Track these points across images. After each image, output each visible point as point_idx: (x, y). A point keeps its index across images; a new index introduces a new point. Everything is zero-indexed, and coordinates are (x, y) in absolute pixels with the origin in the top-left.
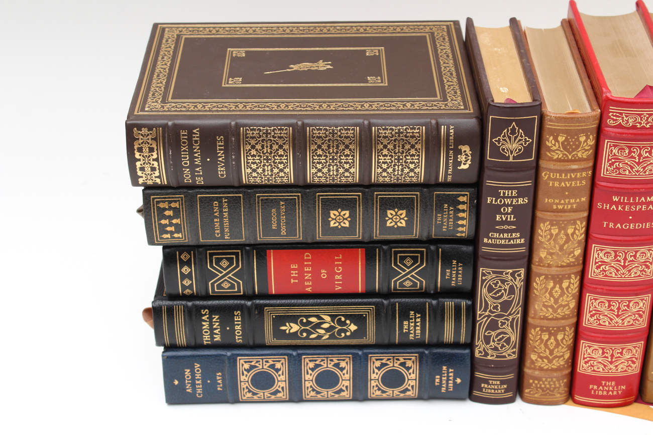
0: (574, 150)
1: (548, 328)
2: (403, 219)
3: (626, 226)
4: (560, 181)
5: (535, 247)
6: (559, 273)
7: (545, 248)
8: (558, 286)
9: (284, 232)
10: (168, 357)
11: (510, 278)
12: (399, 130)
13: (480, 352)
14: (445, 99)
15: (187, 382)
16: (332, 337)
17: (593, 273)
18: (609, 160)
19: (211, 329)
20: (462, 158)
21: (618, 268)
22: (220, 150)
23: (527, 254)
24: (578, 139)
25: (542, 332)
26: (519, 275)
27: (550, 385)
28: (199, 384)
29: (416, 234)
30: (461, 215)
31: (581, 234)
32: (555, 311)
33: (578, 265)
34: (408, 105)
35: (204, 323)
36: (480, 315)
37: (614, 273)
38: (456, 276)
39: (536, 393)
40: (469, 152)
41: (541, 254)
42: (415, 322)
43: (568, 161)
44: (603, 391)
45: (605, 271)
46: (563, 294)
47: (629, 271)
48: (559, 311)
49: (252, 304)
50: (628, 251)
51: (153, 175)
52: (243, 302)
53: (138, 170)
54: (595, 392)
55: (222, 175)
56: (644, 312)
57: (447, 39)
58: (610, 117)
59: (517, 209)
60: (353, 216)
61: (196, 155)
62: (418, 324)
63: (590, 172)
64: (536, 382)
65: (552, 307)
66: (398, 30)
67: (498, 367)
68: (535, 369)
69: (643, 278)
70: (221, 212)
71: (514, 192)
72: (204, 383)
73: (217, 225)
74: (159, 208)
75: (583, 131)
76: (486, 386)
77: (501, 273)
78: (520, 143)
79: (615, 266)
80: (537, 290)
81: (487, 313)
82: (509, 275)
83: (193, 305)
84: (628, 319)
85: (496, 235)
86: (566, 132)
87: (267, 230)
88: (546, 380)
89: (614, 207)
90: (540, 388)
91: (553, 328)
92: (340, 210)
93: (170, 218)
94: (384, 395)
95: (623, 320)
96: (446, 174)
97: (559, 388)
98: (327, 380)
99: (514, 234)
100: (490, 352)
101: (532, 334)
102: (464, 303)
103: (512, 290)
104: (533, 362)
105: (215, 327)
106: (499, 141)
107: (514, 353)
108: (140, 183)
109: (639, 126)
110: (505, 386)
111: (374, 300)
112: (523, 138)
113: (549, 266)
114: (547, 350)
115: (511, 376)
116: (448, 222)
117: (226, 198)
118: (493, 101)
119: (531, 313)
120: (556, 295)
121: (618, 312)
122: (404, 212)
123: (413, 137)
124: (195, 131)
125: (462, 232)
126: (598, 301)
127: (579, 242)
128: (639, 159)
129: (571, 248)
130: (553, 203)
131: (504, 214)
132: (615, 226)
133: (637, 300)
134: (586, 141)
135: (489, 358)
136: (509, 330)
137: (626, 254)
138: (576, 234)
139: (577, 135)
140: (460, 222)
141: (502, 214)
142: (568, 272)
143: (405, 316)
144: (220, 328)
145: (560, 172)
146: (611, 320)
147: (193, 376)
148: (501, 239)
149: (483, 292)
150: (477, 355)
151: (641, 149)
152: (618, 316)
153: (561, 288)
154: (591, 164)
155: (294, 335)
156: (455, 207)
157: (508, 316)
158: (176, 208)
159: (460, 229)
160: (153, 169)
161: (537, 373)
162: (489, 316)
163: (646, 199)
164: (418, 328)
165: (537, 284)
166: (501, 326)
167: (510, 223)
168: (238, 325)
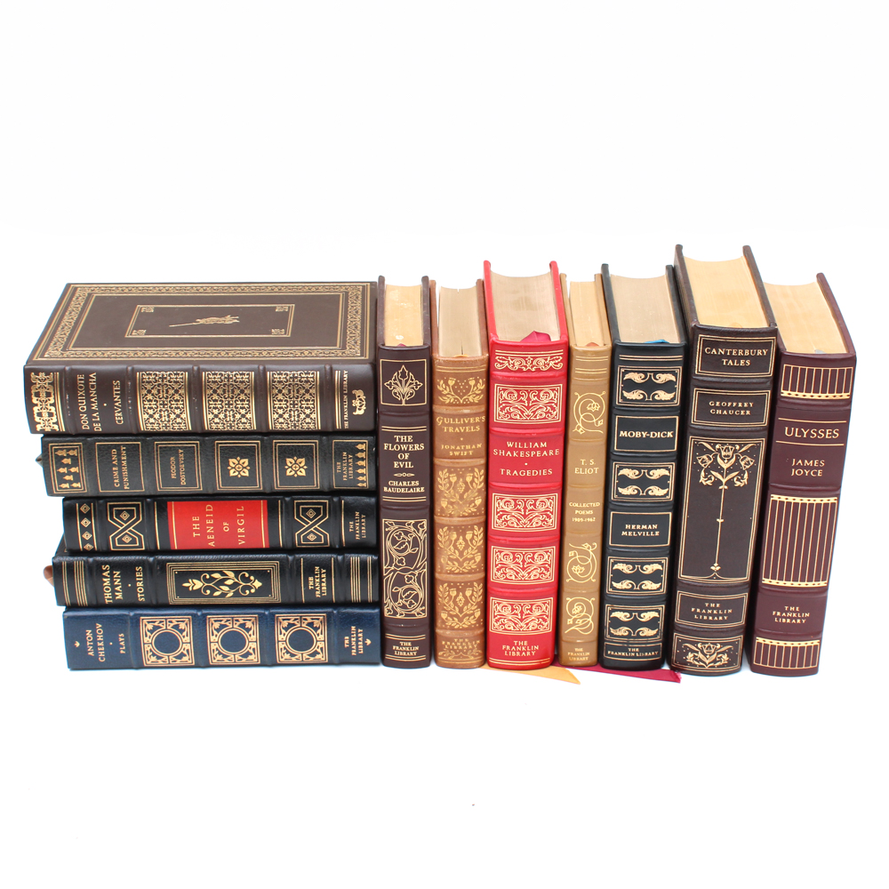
0: (464, 394)
1: (455, 583)
2: (302, 467)
3: (522, 473)
4: (454, 426)
5: (436, 497)
6: (460, 524)
7: (445, 497)
8: (461, 537)
9: (183, 482)
10: (69, 617)
11: (413, 529)
12: (294, 374)
13: (389, 611)
14: (344, 347)
15: (88, 643)
16: (236, 594)
17: (497, 524)
18: (500, 405)
19: (113, 586)
20: (356, 403)
21: (519, 517)
22: (117, 394)
23: (429, 504)
24: (467, 383)
25: (450, 588)
26: (422, 527)
27: (463, 647)
28: (101, 646)
29: (316, 484)
30: (361, 463)
31: (481, 483)
32: (461, 564)
33: (480, 515)
34: (306, 353)
35: (105, 580)
36: (387, 570)
37: (515, 523)
38: (359, 529)
39: (450, 656)
40: (363, 397)
41: (442, 503)
42: (321, 578)
43: (460, 405)
44: (516, 652)
45: (507, 521)
46: (467, 546)
47: (531, 520)
48: (465, 565)
49: (154, 560)
50: (527, 500)
51: (51, 421)
52: (145, 558)
53: (35, 416)
54: (508, 653)
55: (120, 421)
56: (550, 566)
57: (360, 297)
58: (497, 361)
59: (414, 456)
60: (252, 464)
61: (93, 400)
62: (324, 580)
63: (483, 418)
64: (448, 643)
65: (457, 560)
66: (314, 289)
67: (409, 626)
68: (445, 629)
69: (545, 529)
70: (120, 460)
71: (410, 438)
72: (106, 645)
73: (116, 473)
74: (57, 456)
75: (472, 375)
76: (397, 648)
77: (404, 524)
78: (412, 386)
79: (516, 515)
80: (441, 542)
81: (393, 568)
82: (411, 526)
83: (94, 560)
84: (534, 573)
85: (395, 483)
86: (455, 375)
87: (167, 480)
88: (458, 641)
89: (509, 453)
90: (453, 649)
91: (461, 583)
92: (238, 458)
93: (68, 466)
94: (294, 659)
95: (529, 573)
96: (343, 421)
97: (472, 649)
98: (233, 642)
99: (413, 482)
100: (398, 610)
101: (441, 590)
102: (370, 558)
103: (415, 543)
104: (444, 622)
105: (116, 583)
106: (390, 385)
107: (423, 611)
108: (38, 430)
109: (525, 370)
110: (417, 648)
111: (279, 556)
112: (414, 382)
113: (451, 516)
114: (456, 608)
115: (422, 637)
116: (348, 471)
117: (124, 445)
118: (384, 345)
119: (438, 567)
120: (461, 547)
121: (523, 565)
122: (303, 460)
123: (307, 382)
124: (91, 376)
125: (363, 482)
126: (503, 554)
127: (479, 491)
128: (528, 403)
129: (472, 497)
130: (450, 450)
131: (402, 461)
132: (512, 473)
133: (541, 552)
134: (475, 385)
135: (398, 616)
136: (416, 586)
137: (525, 502)
138: (475, 482)
139: (466, 379)
140: (360, 471)
141: (399, 460)
142: (470, 523)
143: (310, 571)
144: (122, 585)
145: (454, 416)
146: (517, 573)
147: (96, 638)
148: (401, 487)
149: (387, 544)
150: (386, 614)
151: (529, 393)
152: (523, 569)
153: (465, 539)
154: (483, 409)
155: (197, 593)
156: (354, 455)
157: (413, 570)
158: (74, 456)
159: (361, 478)
160: (51, 415)
161: (448, 632)
162: (395, 571)
163: (539, 445)
164: (324, 584)
165: (441, 535)
166: (408, 581)
167: (408, 471)
168: (140, 581)
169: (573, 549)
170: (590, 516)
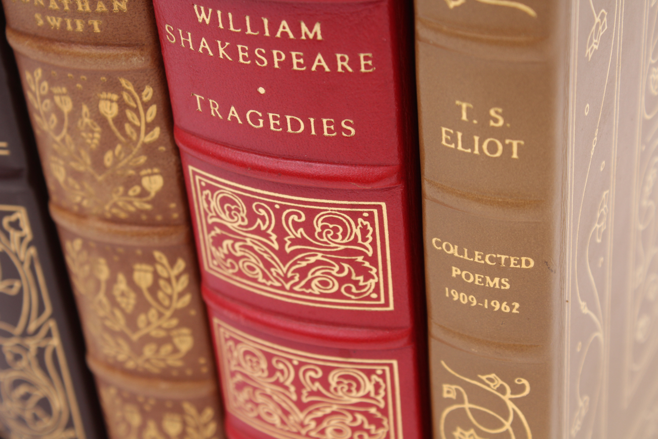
3: (254, 119)
7: (57, 154)
8: (122, 277)
17: (211, 256)
21: (265, 256)
25: (123, 404)
26: (16, 225)
31: (150, 127)
32: (137, 349)
33: (167, 224)
37: (258, 270)
45: (237, 259)
46: (142, 306)
47: (303, 272)
48: (148, 352)
50: (284, 208)
56: (384, 412)
65: (124, 336)
79: (256, 248)
84: (335, 422)
91: (146, 398)
95: (320, 421)
120: (126, 305)
121: (299, 393)
126: (241, 348)
129: (127, 167)
130: (32, 8)
132: (224, 111)
136: (38, 376)
137: (278, 214)
138: (130, 122)
142: (138, 242)
146: (286, 412)
152: (301, 405)
153: (133, 284)
157: (21, 337)
163: (297, 30)
166: (14, 361)
169: (453, 380)
170: (500, 295)
